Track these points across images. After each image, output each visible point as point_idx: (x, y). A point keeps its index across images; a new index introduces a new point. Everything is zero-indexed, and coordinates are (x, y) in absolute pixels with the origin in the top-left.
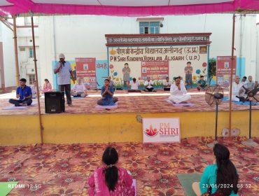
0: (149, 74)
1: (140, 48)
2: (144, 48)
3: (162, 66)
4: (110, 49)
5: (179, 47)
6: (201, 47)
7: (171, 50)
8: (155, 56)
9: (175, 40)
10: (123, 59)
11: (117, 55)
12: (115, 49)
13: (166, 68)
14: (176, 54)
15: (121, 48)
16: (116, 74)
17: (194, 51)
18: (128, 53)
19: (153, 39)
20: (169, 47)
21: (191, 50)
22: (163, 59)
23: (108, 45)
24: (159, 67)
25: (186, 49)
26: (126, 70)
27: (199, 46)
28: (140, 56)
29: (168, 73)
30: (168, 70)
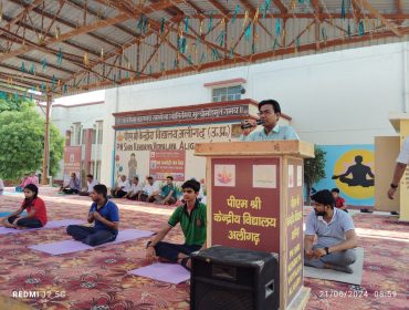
0: (159, 170)
1: (151, 130)
2: (154, 130)
3: (176, 159)
4: (118, 132)
5: (200, 127)
6: (234, 126)
7: (190, 133)
8: (168, 142)
9: (195, 114)
10: (130, 148)
11: (124, 141)
12: (123, 132)
13: (181, 163)
14: (196, 140)
15: (129, 131)
16: (121, 169)
17: (223, 134)
18: (136, 138)
19: (166, 117)
20: (186, 128)
21: (218, 131)
22: (178, 147)
23: (117, 128)
24: (172, 159)
25: (211, 130)
26: (133, 163)
27: (230, 124)
28: (150, 142)
29: (183, 171)
30: (184, 166)
